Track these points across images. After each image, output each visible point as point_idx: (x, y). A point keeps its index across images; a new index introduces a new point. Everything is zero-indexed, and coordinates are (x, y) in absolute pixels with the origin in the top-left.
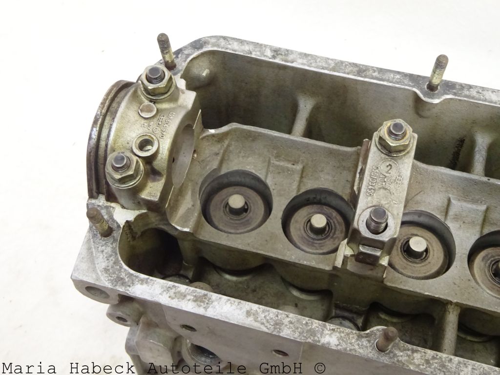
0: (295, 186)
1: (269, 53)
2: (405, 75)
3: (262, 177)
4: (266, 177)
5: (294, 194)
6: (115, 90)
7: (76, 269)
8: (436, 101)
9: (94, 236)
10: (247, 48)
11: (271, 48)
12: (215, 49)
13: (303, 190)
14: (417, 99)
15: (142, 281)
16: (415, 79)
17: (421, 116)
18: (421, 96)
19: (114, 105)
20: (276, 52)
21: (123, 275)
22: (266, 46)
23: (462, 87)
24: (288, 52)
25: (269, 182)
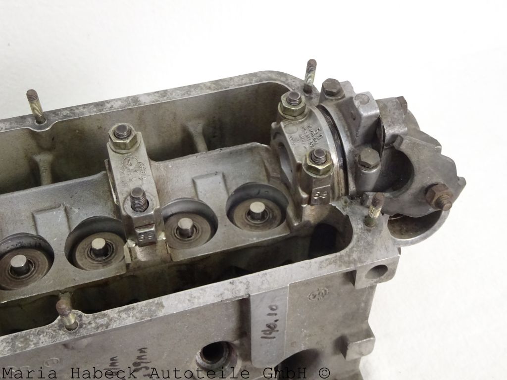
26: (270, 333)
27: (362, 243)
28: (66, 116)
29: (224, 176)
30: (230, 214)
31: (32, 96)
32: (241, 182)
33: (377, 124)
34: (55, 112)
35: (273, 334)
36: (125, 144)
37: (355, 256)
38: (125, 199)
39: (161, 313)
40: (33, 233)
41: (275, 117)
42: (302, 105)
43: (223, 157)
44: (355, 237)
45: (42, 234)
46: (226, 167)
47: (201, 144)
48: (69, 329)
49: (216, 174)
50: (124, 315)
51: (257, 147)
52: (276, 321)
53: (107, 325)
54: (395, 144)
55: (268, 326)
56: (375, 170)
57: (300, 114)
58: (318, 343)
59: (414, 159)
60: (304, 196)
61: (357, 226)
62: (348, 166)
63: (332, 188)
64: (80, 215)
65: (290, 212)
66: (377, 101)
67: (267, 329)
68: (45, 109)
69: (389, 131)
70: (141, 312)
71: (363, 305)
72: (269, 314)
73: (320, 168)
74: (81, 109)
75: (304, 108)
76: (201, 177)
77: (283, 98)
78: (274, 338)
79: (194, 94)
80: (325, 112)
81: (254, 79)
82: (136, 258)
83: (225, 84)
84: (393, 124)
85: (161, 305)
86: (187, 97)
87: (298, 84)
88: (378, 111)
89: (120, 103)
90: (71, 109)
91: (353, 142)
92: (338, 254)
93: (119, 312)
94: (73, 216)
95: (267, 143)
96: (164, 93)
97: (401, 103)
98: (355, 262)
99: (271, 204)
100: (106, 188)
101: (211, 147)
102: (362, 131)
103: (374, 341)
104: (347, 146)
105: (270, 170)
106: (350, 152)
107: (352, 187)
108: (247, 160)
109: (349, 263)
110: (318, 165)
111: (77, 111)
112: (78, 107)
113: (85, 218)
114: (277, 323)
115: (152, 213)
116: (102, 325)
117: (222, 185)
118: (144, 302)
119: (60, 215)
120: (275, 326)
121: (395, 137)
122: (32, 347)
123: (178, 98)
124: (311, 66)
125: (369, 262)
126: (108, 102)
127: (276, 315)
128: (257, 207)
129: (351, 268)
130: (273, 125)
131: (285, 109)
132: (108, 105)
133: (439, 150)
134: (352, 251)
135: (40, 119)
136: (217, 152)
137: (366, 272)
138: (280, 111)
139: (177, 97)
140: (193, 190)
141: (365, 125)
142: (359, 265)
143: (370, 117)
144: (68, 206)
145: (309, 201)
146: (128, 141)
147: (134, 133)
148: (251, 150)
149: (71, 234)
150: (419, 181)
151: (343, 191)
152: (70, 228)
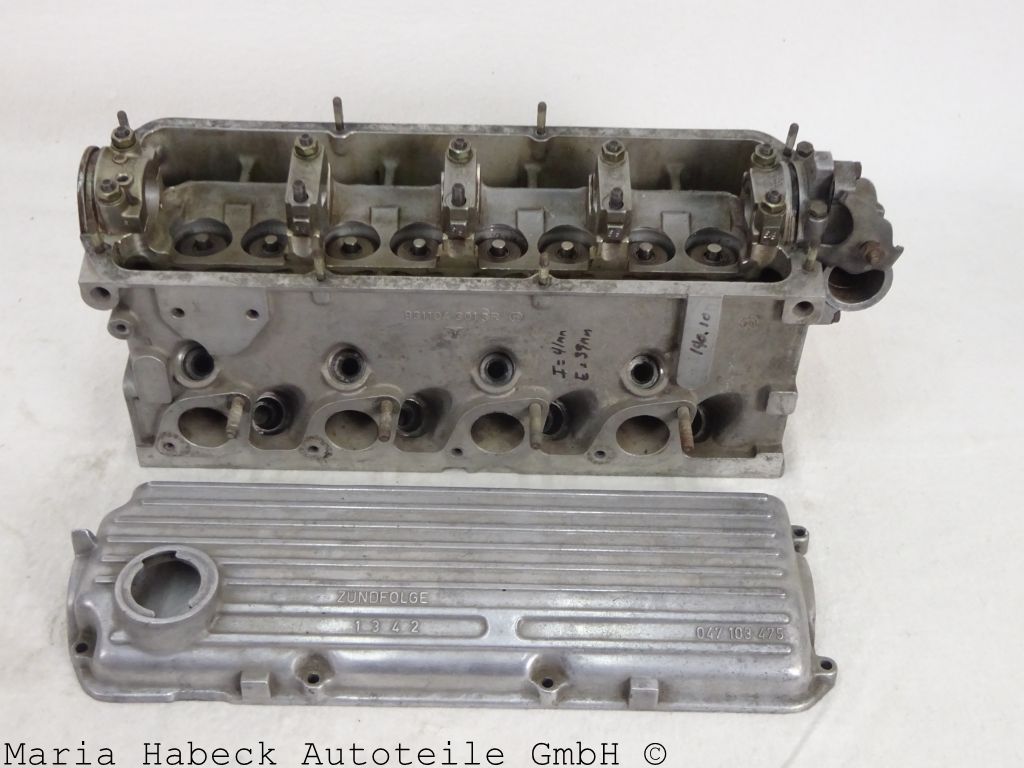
0: (248, 220)
1: (209, 124)
2: (317, 124)
3: (219, 219)
4: (224, 219)
5: (248, 227)
6: (88, 155)
7: (81, 276)
8: (344, 137)
9: (91, 255)
10: (190, 123)
11: (211, 121)
12: (164, 127)
13: (255, 223)
14: (331, 138)
15: (136, 274)
16: (325, 125)
17: (340, 155)
18: (334, 136)
19: (93, 157)
20: (215, 122)
21: (120, 273)
22: (206, 120)
23: (362, 125)
24: (224, 122)
25: (227, 222)
26: (699, 347)
27: (796, 281)
28: (562, 133)
29: (690, 216)
30: (689, 251)
31: (542, 108)
32: (705, 226)
33: (830, 179)
34: (554, 129)
35: (701, 349)
36: (613, 156)
37: (786, 288)
38: (605, 198)
39: (614, 291)
40: (513, 226)
41: (747, 165)
42: (773, 156)
43: (694, 199)
44: (791, 275)
45: (521, 228)
46: (694, 209)
47: (676, 184)
48: (541, 284)
49: (684, 212)
50: (584, 285)
51: (727, 197)
52: (707, 333)
53: (570, 289)
54: (842, 199)
55: (699, 337)
56: (821, 221)
57: (770, 165)
58: (743, 387)
59: (855, 215)
60: (756, 233)
61: (796, 267)
62: (800, 216)
63: (782, 232)
64: (556, 221)
65: (742, 253)
66: (835, 162)
67: (697, 340)
68: (548, 124)
69: (838, 187)
70: (598, 286)
71: (790, 352)
72: (701, 324)
73: (772, 206)
74: (577, 130)
75: (774, 159)
76: (670, 212)
77: (757, 149)
78: (701, 354)
79: (680, 137)
80: (792, 167)
81: (740, 135)
82: (600, 255)
83: (712, 134)
84: (843, 181)
85: (615, 286)
86: (672, 138)
87: (780, 147)
88: (832, 168)
89: (612, 132)
90: (568, 129)
91: (808, 193)
92: (772, 284)
93: (581, 283)
94: (549, 220)
95: (738, 194)
96: (654, 131)
97: (857, 168)
98: (785, 292)
99: (728, 251)
100: (583, 202)
101: (685, 186)
102: (816, 184)
103: (796, 397)
104: (802, 197)
105: (734, 218)
106: (805, 202)
107: (800, 236)
108: (716, 206)
109: (780, 292)
110: (772, 203)
111: (573, 131)
112: (574, 128)
113: (560, 224)
114: (707, 336)
115: (625, 212)
116: (566, 288)
117: (687, 223)
118: (602, 281)
119: (539, 216)
120: (704, 341)
121: (842, 193)
122: (511, 290)
123: (666, 138)
124: (794, 129)
125: (796, 295)
126: (602, 129)
127: (707, 325)
128: (714, 248)
129: (780, 297)
130: (745, 174)
131: (757, 158)
132: (602, 132)
133: (882, 214)
134: (785, 284)
135: (541, 130)
136: (689, 193)
137: (793, 306)
138: (752, 158)
139: (665, 136)
140: (659, 223)
141: (819, 179)
142: (787, 296)
143: (825, 172)
144: (547, 210)
145: (759, 240)
146: (617, 155)
147: (623, 149)
148: (721, 198)
149: (544, 234)
150: (857, 236)
151: (792, 239)
152: (545, 228)
